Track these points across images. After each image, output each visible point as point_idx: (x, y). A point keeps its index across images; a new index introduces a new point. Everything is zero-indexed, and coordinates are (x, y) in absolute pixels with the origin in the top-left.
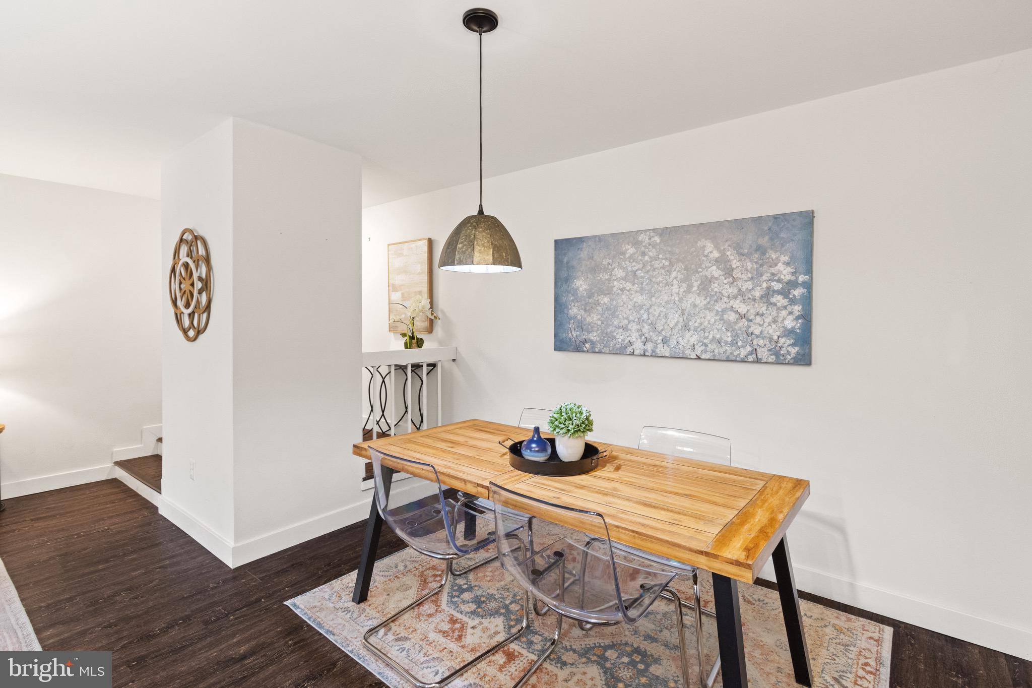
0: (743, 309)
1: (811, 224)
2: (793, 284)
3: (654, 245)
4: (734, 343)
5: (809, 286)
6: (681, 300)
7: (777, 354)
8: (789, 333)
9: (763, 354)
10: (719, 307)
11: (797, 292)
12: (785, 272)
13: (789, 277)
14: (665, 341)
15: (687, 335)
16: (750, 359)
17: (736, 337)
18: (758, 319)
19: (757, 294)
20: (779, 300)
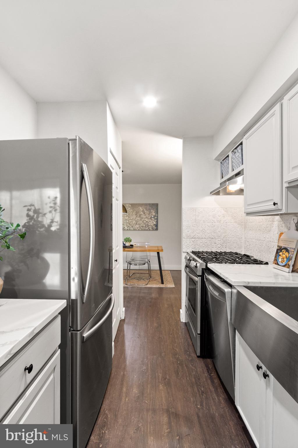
0: (147, 220)
1: (158, 206)
2: (155, 216)
3: (130, 207)
4: (145, 227)
5: (157, 216)
6: (135, 219)
7: (152, 228)
8: (154, 225)
9: (150, 229)
10: (143, 220)
11: (156, 217)
12: (154, 214)
13: (154, 215)
14: (132, 227)
15: (137, 225)
16: (148, 230)
17: (146, 226)
18: (150, 222)
19: (149, 218)
20: (153, 219)
